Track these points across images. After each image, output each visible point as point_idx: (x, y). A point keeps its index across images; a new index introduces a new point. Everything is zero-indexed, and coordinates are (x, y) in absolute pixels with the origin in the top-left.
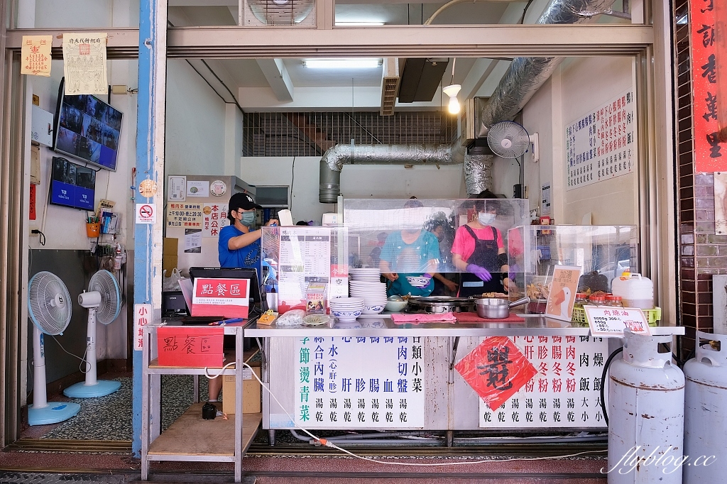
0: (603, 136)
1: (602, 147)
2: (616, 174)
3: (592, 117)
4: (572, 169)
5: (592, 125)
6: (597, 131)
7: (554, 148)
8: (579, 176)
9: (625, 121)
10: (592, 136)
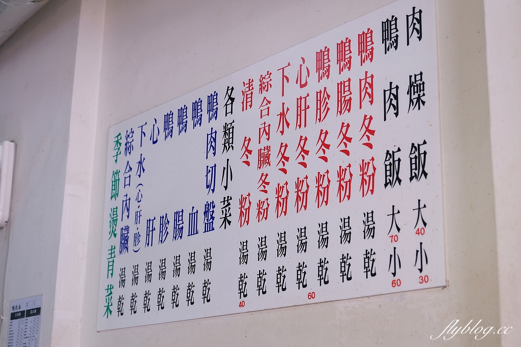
0: (264, 158)
1: (257, 196)
2: (324, 294)
3: (222, 100)
4: (126, 261)
5: (218, 125)
6: (238, 142)
7: (68, 189)
8: (141, 289)
9: (376, 109)
10: (219, 160)
